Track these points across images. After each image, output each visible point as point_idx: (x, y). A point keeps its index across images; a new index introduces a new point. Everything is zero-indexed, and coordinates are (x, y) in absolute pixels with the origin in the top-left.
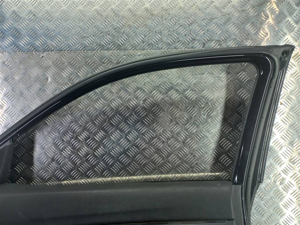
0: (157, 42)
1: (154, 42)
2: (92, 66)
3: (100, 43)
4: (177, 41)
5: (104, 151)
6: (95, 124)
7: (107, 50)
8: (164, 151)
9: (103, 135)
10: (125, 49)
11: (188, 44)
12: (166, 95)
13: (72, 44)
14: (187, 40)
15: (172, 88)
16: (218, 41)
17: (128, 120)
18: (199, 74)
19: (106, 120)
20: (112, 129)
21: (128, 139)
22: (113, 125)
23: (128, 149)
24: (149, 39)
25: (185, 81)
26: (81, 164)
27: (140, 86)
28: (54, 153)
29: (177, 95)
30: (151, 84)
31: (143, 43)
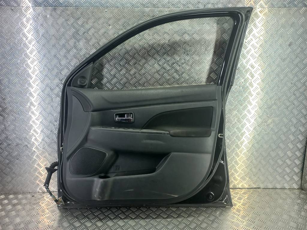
0: (177, 3)
1: (176, 4)
2: (138, 18)
3: (143, 3)
4: (189, 3)
5: (145, 71)
6: (139, 55)
7: (146, 7)
8: (180, 71)
9: (145, 61)
10: (158, 7)
11: (195, 5)
12: (182, 37)
13: (125, 3)
14: (195, 3)
15: (185, 33)
16: (213, 4)
17: (159, 52)
18: (202, 24)
19: (146, 52)
20: (150, 58)
21: (159, 64)
22: (150, 55)
23: (159, 70)
24: (172, 1)
25: (193, 28)
26: (131, 79)
27: (166, 31)
28: (115, 72)
29: (188, 37)
30: (173, 30)
31: (169, 4)
